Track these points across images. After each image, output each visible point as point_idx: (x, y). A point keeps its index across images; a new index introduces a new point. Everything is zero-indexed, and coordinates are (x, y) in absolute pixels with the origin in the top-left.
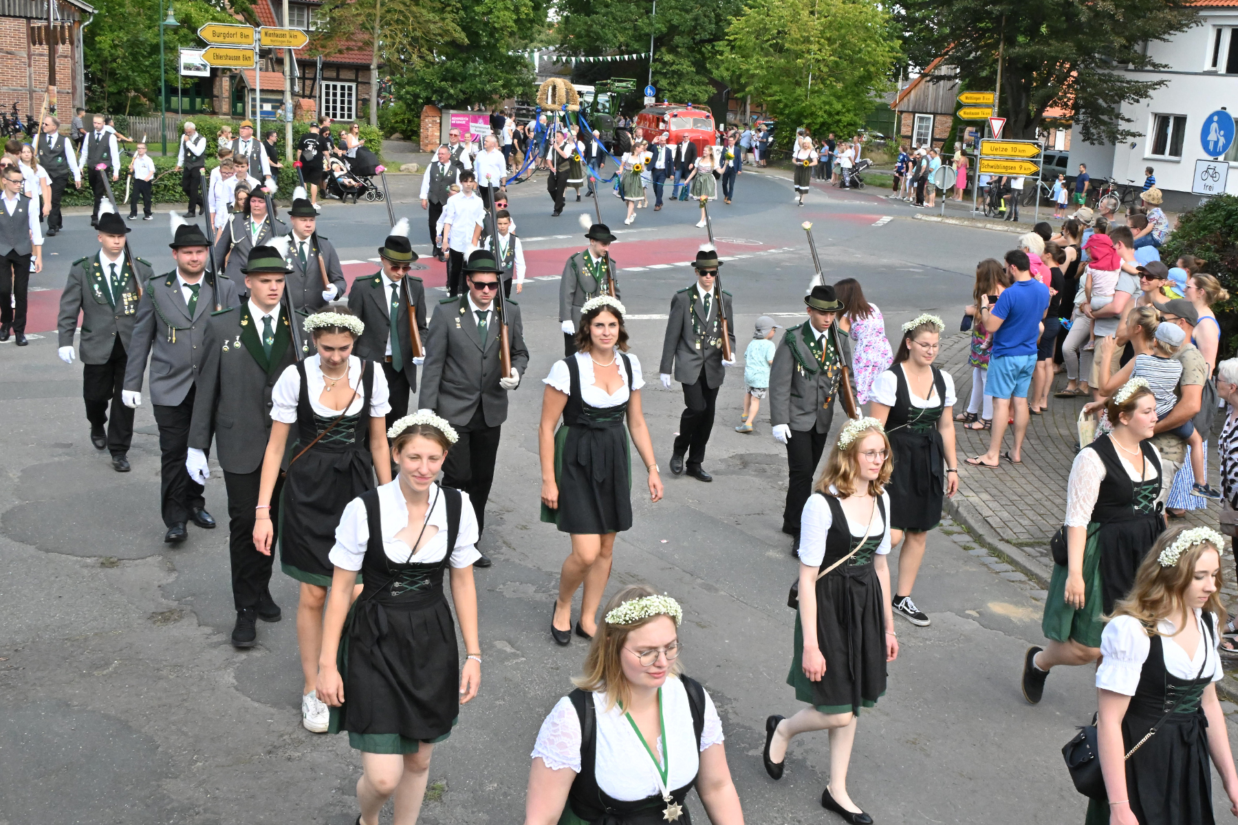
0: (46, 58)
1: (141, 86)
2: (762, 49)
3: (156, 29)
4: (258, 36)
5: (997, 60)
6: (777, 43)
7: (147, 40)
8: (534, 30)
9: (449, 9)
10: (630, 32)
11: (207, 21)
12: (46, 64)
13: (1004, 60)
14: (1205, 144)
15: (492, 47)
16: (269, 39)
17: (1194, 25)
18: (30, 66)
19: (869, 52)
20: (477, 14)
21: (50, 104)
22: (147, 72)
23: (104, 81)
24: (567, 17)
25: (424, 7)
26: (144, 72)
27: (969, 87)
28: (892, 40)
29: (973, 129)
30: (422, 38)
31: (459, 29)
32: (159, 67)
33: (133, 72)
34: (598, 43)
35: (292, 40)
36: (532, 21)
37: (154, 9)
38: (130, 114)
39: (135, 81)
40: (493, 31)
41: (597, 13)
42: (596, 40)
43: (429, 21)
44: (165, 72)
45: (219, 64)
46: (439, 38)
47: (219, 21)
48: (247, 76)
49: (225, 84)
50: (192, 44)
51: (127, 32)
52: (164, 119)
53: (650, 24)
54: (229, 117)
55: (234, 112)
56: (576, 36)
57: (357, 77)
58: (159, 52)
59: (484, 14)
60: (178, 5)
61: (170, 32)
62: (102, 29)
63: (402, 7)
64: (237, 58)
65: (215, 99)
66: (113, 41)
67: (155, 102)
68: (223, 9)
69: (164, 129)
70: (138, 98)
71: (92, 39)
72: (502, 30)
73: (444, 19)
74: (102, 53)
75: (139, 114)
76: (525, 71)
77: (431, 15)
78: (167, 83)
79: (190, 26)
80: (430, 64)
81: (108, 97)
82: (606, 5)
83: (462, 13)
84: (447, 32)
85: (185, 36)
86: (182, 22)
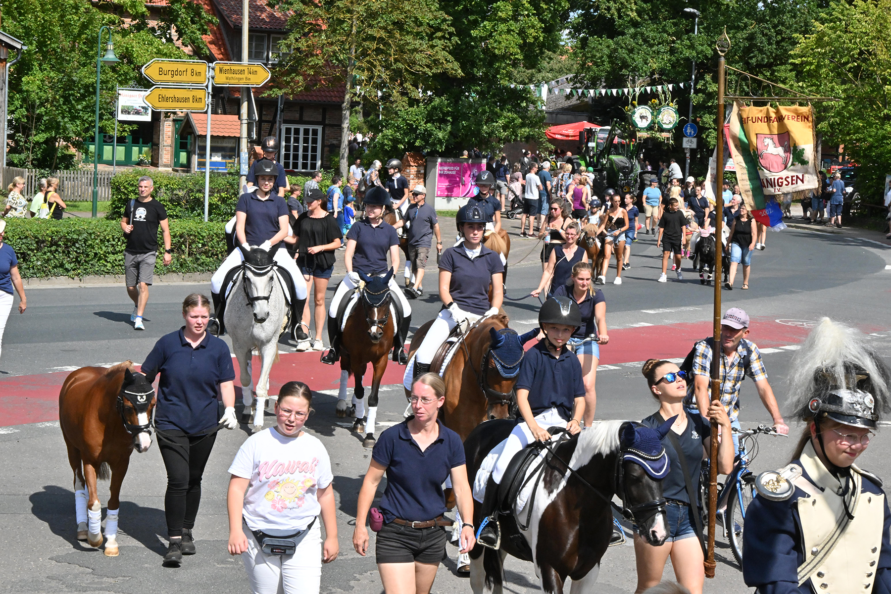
1: (72, 135)
3: (90, 67)
4: (211, 73)
7: (80, 80)
8: (545, 56)
9: (439, 34)
10: (666, 57)
15: (490, 80)
16: (224, 76)
20: (474, 39)
22: (78, 118)
23: (30, 130)
24: (584, 42)
25: (408, 33)
26: (73, 118)
30: (406, 70)
31: (450, 57)
32: (94, 112)
33: (63, 118)
34: (624, 71)
35: (250, 76)
36: (542, 46)
37: (92, 42)
38: (57, 168)
39: (65, 129)
40: (491, 58)
41: (623, 34)
42: (621, 69)
43: (415, 50)
44: (101, 118)
45: (162, 107)
46: (426, 69)
47: (165, 55)
48: (195, 119)
49: (167, 130)
50: (131, 83)
51: (59, 71)
52: (95, 173)
53: (692, 47)
54: (170, 169)
55: (177, 163)
56: (595, 63)
57: (324, 118)
58: (95, 93)
59: (483, 39)
60: (118, 37)
61: (108, 70)
62: (30, 69)
63: (383, 34)
64: (186, 100)
65: (155, 147)
66: (42, 81)
67: (86, 152)
68: (170, 40)
69: (95, 186)
70: (67, 147)
71: (19, 80)
72: (504, 57)
73: (433, 47)
74: (28, 96)
75: (67, 168)
76: (531, 107)
77: (418, 42)
78: (102, 130)
79: (130, 62)
80: (413, 102)
81: (34, 148)
82: (635, 24)
83: (455, 39)
84: (436, 62)
85: (126, 74)
86: (122, 57)
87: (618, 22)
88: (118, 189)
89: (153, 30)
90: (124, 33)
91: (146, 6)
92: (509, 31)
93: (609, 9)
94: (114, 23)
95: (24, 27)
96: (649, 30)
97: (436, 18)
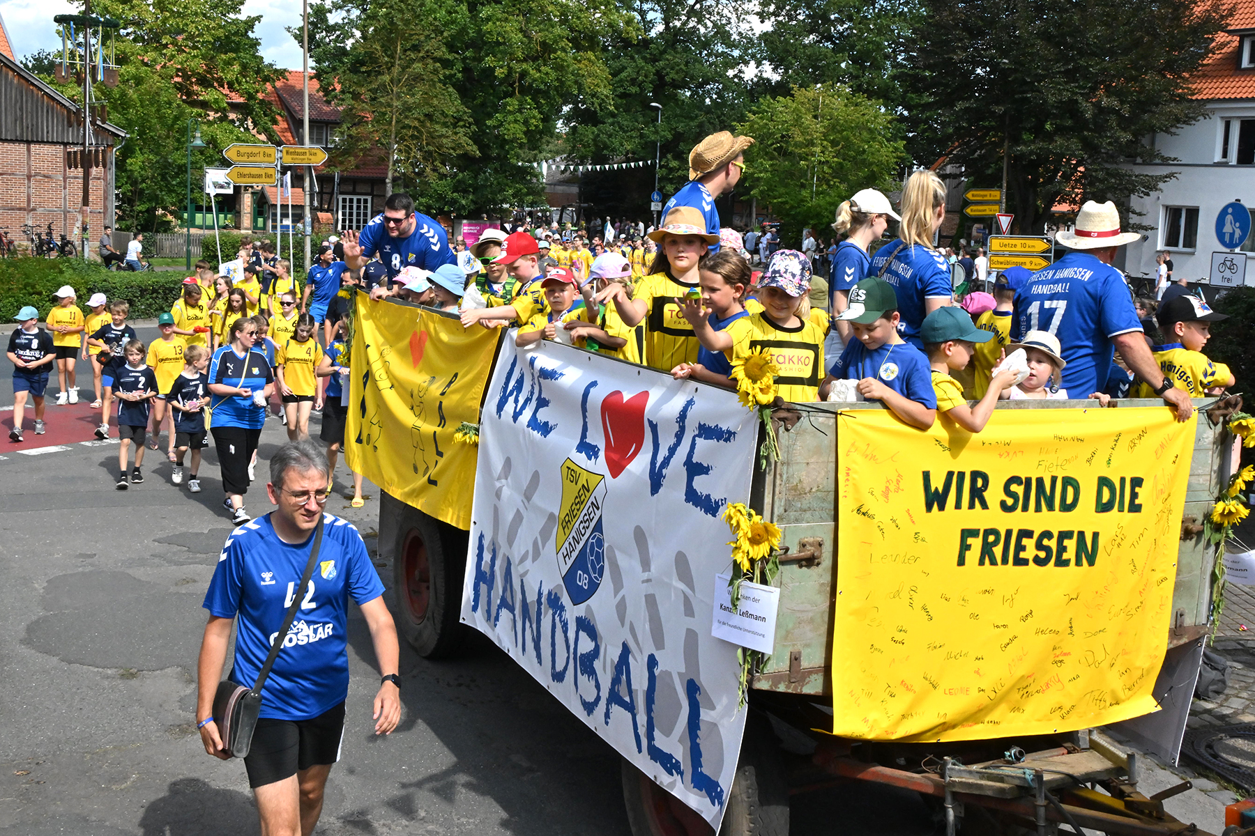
0: (81, 181)
1: (168, 205)
2: (767, 154)
3: (183, 151)
4: (280, 155)
5: (1002, 157)
6: (781, 147)
7: (175, 161)
8: (544, 141)
9: (461, 123)
10: (637, 141)
11: (232, 141)
12: (81, 186)
13: (1009, 157)
14: (1220, 235)
15: (503, 159)
16: (290, 157)
17: (1201, 118)
18: (65, 188)
19: (873, 154)
20: (488, 127)
21: (83, 223)
22: (174, 191)
23: (134, 201)
24: (574, 129)
25: (437, 123)
26: (170, 191)
27: (975, 185)
28: (895, 141)
29: (982, 226)
30: (436, 151)
31: (470, 142)
32: (186, 187)
33: (161, 191)
34: (605, 152)
35: (311, 157)
36: (541, 133)
37: (184, 131)
38: (157, 232)
39: (163, 200)
40: (502, 142)
41: (604, 123)
42: (603, 149)
43: (442, 136)
44: (192, 191)
45: (242, 182)
46: (452, 151)
47: (243, 141)
48: (269, 192)
49: (247, 201)
50: (217, 163)
51: (157, 154)
52: (189, 235)
53: (656, 132)
54: (250, 232)
55: (255, 227)
56: (584, 146)
57: (372, 191)
58: (186, 172)
59: (495, 127)
60: (205, 128)
61: (197, 153)
62: (133, 152)
63: (416, 123)
64: (260, 176)
65: (238, 215)
66: (143, 162)
67: (181, 218)
68: (247, 129)
69: (189, 245)
70: (165, 215)
71: (124, 161)
72: (512, 141)
73: (456, 133)
74: (132, 174)
75: (165, 231)
76: (534, 180)
77: (444, 130)
78: (193, 201)
79: (215, 147)
80: (443, 176)
81: (138, 215)
82: (613, 115)
83: (474, 128)
84: (459, 146)
85: (211, 156)
86: (208, 143)
87: (600, 113)
88: (207, 248)
89: (233, 121)
90: (210, 123)
91: (227, 103)
92: (516, 121)
93: (593, 103)
94: (201, 116)
95: (127, 119)
96: (624, 120)
97: (458, 111)
